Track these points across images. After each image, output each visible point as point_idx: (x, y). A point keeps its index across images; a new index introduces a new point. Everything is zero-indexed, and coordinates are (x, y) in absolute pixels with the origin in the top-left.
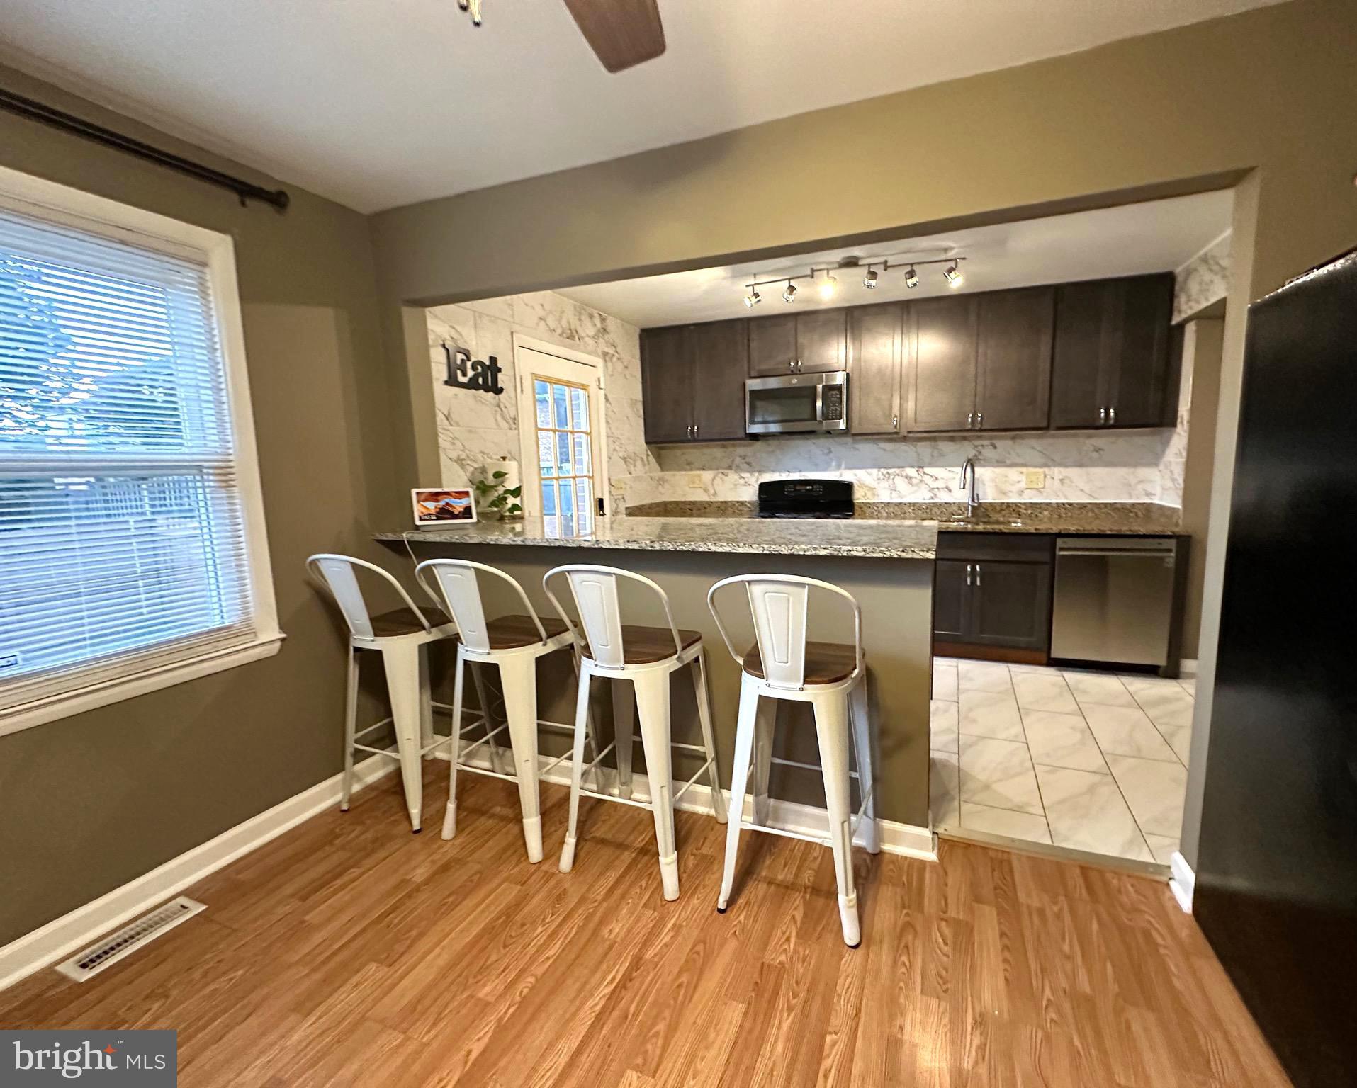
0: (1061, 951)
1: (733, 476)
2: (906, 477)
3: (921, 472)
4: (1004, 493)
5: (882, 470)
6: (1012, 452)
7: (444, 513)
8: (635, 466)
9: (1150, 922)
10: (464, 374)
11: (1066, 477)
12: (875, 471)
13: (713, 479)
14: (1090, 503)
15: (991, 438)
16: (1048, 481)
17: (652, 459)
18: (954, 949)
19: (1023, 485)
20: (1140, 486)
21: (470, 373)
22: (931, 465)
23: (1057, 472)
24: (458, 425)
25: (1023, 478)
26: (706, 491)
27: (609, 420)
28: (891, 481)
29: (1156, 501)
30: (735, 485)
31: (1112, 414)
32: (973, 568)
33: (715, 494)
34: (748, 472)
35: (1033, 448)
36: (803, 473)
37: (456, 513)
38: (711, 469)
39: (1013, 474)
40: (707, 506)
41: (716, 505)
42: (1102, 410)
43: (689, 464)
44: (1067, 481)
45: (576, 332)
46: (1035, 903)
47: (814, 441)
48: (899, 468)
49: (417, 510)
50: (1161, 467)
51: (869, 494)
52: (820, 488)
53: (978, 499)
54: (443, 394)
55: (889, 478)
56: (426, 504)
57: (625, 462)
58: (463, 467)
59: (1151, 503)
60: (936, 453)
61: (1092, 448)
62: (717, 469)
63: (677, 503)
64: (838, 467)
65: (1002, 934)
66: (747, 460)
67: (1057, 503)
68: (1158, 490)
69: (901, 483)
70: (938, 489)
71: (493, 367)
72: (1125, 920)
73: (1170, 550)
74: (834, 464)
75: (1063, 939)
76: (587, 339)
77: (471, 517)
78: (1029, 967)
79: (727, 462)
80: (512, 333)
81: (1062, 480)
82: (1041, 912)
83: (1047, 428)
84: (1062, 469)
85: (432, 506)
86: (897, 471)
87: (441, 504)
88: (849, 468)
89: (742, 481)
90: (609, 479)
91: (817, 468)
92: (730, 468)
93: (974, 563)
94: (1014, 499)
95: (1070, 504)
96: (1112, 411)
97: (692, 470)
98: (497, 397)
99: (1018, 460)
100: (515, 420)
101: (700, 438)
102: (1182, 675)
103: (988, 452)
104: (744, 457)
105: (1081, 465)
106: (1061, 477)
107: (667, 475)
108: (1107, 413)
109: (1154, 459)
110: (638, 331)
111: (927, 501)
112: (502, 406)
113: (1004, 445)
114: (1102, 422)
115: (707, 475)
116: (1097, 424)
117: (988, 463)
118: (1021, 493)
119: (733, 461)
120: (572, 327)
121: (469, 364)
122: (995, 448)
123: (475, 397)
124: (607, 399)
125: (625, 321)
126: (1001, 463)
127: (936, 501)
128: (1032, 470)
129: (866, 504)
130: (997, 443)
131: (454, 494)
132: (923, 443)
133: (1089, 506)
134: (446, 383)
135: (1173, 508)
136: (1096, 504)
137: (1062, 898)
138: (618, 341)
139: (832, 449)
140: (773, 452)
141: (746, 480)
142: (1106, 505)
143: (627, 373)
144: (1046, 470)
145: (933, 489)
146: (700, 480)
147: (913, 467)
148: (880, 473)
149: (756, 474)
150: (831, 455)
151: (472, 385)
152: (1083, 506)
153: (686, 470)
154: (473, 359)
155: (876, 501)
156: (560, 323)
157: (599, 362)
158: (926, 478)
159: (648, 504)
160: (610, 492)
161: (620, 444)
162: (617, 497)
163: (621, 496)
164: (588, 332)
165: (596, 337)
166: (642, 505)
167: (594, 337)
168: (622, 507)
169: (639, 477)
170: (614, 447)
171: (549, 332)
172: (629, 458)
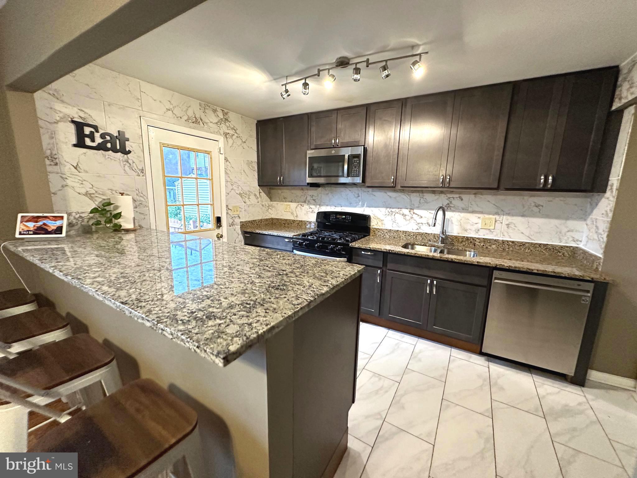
1: (306, 207)
2: (403, 215)
3: (412, 212)
4: (466, 230)
5: (388, 209)
6: (473, 203)
7: (40, 230)
8: (249, 198)
11: (511, 223)
12: (383, 210)
13: (296, 207)
14: (528, 243)
15: (460, 193)
16: (498, 225)
17: (263, 194)
19: (480, 226)
20: (568, 234)
21: (98, 140)
22: (418, 208)
23: (506, 219)
24: (87, 172)
25: (480, 221)
26: (292, 213)
27: (228, 172)
28: (393, 216)
29: (581, 246)
30: (307, 212)
31: (550, 181)
32: (432, 282)
33: (297, 216)
34: (314, 205)
35: (489, 201)
36: (343, 208)
37: (50, 230)
38: (295, 202)
39: (473, 218)
40: (292, 222)
41: (297, 222)
42: (542, 177)
43: (285, 198)
44: (512, 226)
45: (201, 119)
47: (350, 189)
48: (398, 208)
49: (19, 228)
50: (589, 221)
51: (380, 223)
52: (350, 218)
53: (446, 233)
55: (392, 214)
56: (27, 224)
57: (241, 196)
58: (90, 199)
59: (577, 247)
60: (422, 200)
61: (533, 204)
62: (298, 202)
63: (278, 219)
64: (363, 206)
66: (314, 198)
67: (503, 241)
68: (584, 239)
69: (399, 217)
70: (422, 224)
71: (122, 138)
73: (588, 292)
74: (360, 203)
76: (211, 125)
77: (61, 233)
79: (303, 199)
80: (140, 117)
81: (508, 225)
83: (498, 189)
84: (509, 217)
85: (31, 225)
86: (397, 210)
87: (40, 224)
88: (369, 206)
89: (311, 210)
90: (227, 206)
91: (351, 205)
92: (305, 202)
93: (433, 278)
94: (472, 234)
95: (513, 242)
96: (550, 178)
97: (286, 202)
98: (126, 156)
99: (477, 209)
101: (284, 184)
102: (586, 384)
103: (456, 202)
104: (312, 196)
105: (523, 216)
106: (507, 223)
107: (274, 203)
108: (546, 180)
109: (584, 216)
110: (256, 122)
111: (414, 231)
112: (130, 162)
113: (468, 198)
114: (541, 186)
115: (293, 205)
116: (537, 188)
117: (456, 209)
118: (477, 231)
119: (307, 198)
120: (197, 116)
121: (97, 135)
122: (462, 200)
123: (103, 155)
124: (226, 160)
125: (244, 114)
126: (465, 210)
127: (420, 231)
128: (487, 216)
129: (377, 229)
130: (463, 196)
131: (51, 218)
132: (415, 194)
133: (527, 245)
135: (596, 256)
136: (532, 243)
138: (237, 126)
139: (360, 195)
140: (328, 194)
141: (313, 209)
142: (540, 245)
143: (244, 145)
144: (497, 217)
145: (419, 224)
146: (290, 208)
147: (407, 209)
148: (387, 211)
149: (318, 206)
150: (360, 198)
151: (101, 147)
152: (523, 244)
153: (283, 201)
154: (100, 131)
155: (383, 228)
156: (186, 113)
157: (221, 139)
158: (414, 216)
159: (259, 220)
160: (227, 213)
161: (236, 186)
162: (233, 216)
163: (237, 216)
164: (211, 120)
165: (219, 123)
166: (254, 220)
167: (217, 123)
168: (238, 221)
169: (252, 204)
170: (232, 188)
171: (175, 118)
172: (244, 194)
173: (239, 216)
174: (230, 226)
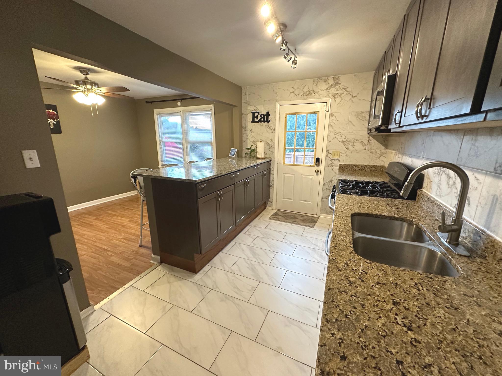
0: (108, 272)
2: (448, 176)
8: (353, 145)
9: (94, 293)
10: (257, 119)
17: (374, 142)
18: (127, 257)
21: (259, 118)
24: (254, 132)
27: (332, 124)
28: (440, 177)
45: (313, 91)
46: (122, 274)
51: (428, 186)
54: (250, 125)
55: (439, 174)
57: (344, 144)
58: (254, 143)
65: (121, 265)
71: (267, 115)
72: (99, 288)
75: (110, 274)
76: (320, 92)
78: (111, 265)
82: (119, 274)
90: (328, 150)
100: (274, 130)
112: (270, 126)
120: (311, 90)
121: (259, 116)
123: (260, 125)
124: (331, 115)
134: (252, 122)
137: (117, 280)
138: (347, 86)
151: (260, 121)
154: (260, 114)
156: (303, 91)
157: (329, 100)
159: (362, 165)
160: (327, 156)
161: (340, 135)
162: (333, 159)
163: (337, 159)
164: (321, 89)
165: (329, 89)
166: (355, 165)
167: (326, 89)
168: (337, 163)
169: (356, 151)
170: (334, 136)
171: (295, 96)
172: (348, 141)
173: (338, 159)
174: (328, 166)
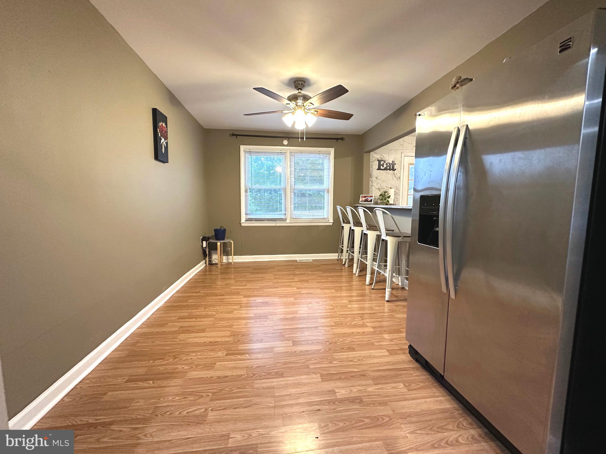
7: (366, 201)
10: (383, 167)
21: (385, 166)
24: (379, 179)
37: (369, 201)
49: (361, 199)
54: (375, 172)
56: (363, 198)
58: (379, 190)
71: (393, 164)
77: (372, 202)
80: (402, 153)
85: (364, 199)
87: (366, 198)
98: (394, 171)
100: (399, 178)
112: (395, 174)
121: (385, 164)
123: (386, 172)
131: (369, 196)
134: (377, 169)
151: (386, 169)
154: (386, 162)
